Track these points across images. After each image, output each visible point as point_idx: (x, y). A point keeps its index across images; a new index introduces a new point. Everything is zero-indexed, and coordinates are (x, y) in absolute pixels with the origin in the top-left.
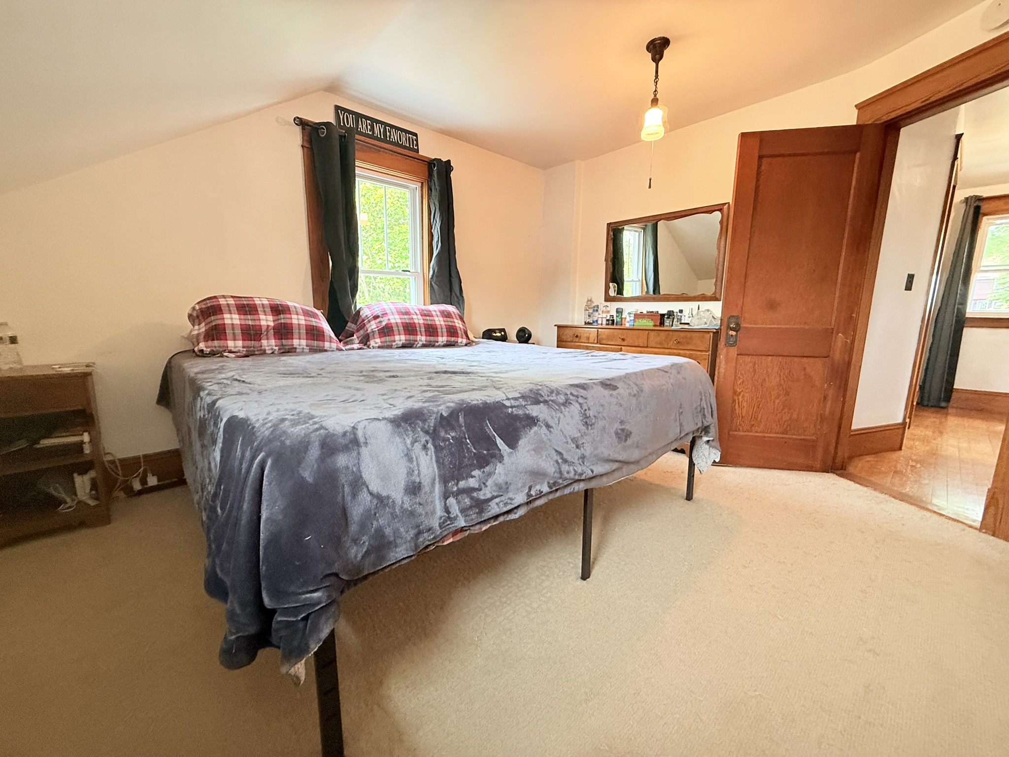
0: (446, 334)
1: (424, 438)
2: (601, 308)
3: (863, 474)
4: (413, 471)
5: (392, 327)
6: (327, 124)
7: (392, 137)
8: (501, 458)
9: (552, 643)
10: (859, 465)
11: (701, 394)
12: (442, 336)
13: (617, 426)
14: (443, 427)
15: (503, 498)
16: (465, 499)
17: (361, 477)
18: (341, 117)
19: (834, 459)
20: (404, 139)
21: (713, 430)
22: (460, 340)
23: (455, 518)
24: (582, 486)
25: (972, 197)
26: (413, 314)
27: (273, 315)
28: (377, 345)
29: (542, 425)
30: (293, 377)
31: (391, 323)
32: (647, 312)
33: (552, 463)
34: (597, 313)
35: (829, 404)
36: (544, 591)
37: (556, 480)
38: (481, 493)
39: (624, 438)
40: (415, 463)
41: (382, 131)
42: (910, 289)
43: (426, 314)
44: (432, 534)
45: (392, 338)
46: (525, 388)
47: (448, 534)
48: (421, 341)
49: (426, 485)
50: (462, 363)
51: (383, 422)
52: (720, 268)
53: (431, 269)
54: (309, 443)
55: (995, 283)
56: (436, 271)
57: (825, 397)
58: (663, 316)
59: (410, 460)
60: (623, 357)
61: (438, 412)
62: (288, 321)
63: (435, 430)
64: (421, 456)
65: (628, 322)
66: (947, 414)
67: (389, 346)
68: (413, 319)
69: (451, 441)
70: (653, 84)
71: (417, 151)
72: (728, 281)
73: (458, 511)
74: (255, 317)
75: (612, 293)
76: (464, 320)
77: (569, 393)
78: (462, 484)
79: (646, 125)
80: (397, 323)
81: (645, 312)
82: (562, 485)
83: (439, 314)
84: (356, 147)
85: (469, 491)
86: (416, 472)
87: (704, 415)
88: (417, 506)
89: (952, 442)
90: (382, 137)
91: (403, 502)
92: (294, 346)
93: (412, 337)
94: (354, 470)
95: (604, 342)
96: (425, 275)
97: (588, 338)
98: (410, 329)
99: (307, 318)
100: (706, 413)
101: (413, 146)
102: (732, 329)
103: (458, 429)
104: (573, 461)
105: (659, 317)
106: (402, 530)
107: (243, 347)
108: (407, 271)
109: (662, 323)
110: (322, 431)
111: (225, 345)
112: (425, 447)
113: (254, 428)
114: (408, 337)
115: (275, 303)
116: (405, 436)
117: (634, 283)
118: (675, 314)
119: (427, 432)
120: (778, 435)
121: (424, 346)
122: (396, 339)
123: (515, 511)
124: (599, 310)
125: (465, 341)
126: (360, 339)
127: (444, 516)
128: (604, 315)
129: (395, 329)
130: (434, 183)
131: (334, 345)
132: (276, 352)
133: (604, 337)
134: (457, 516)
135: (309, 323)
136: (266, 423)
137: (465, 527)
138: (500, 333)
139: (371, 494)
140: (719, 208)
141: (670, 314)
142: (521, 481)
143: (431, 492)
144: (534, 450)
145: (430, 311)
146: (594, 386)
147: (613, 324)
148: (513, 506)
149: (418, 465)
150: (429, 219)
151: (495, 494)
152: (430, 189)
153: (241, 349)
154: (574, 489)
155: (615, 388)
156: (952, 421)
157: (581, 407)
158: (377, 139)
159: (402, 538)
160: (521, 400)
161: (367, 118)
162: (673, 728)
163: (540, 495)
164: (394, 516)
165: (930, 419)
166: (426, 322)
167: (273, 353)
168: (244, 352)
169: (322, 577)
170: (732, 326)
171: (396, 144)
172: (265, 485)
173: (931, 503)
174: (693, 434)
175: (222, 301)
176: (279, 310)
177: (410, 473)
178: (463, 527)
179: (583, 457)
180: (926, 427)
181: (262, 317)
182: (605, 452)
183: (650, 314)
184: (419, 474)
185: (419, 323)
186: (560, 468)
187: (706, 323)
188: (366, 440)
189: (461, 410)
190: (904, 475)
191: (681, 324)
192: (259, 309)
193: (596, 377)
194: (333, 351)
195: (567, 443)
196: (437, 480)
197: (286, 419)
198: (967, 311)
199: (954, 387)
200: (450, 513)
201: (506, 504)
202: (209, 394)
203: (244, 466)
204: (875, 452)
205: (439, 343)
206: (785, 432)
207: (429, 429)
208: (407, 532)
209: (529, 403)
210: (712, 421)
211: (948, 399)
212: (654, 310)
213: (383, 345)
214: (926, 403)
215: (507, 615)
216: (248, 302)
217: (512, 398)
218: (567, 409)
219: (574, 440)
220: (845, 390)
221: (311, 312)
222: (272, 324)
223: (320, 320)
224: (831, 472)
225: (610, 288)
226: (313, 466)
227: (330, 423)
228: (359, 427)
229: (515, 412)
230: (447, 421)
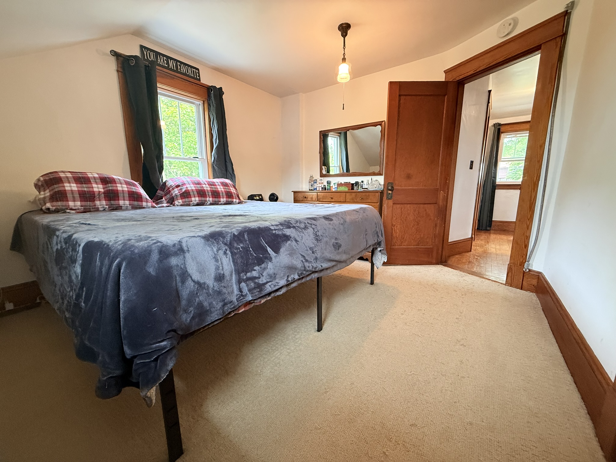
0: (225, 197)
1: (224, 248)
2: (318, 181)
3: (455, 264)
4: (219, 267)
5: (189, 192)
6: (135, 57)
7: (182, 69)
8: (270, 259)
9: (304, 367)
10: (453, 260)
11: (376, 224)
12: (223, 198)
13: (333, 241)
14: (236, 241)
15: (273, 283)
16: (251, 283)
17: (187, 271)
18: (145, 53)
19: (441, 258)
20: (190, 72)
21: (383, 244)
22: (234, 200)
23: (246, 295)
24: (316, 275)
25: (496, 124)
26: (203, 184)
27: (102, 185)
28: (180, 204)
29: (293, 240)
30: (126, 221)
31: (188, 190)
32: (344, 183)
33: (299, 262)
34: (316, 184)
35: (438, 228)
36: (297, 340)
37: (302, 272)
38: (260, 280)
39: (337, 248)
40: (220, 262)
41: (174, 65)
42: (472, 169)
43: (211, 184)
44: (233, 304)
45: (190, 199)
46: (282, 220)
47: (242, 305)
48: (209, 201)
49: (227, 276)
50: (239, 211)
51: (198, 238)
52: (382, 157)
53: (213, 157)
54: (151, 251)
55: (508, 170)
56: (216, 158)
57: (436, 225)
58: (353, 184)
59: (217, 261)
60: (333, 206)
61: (231, 233)
62: (115, 188)
63: (230, 243)
64: (223, 258)
65: (334, 189)
66: (490, 233)
67: (187, 204)
68: (203, 187)
69: (241, 249)
70: (343, 49)
71: (199, 80)
72: (387, 164)
73: (247, 291)
74: (89, 185)
75: (324, 172)
76: (236, 187)
77: (306, 222)
78: (249, 275)
79: (340, 73)
80: (192, 190)
81: (343, 183)
82: (306, 275)
83: (220, 184)
84: (157, 73)
85: (253, 279)
86: (221, 268)
87: (378, 236)
88: (223, 288)
89: (493, 246)
90: (175, 69)
91: (214, 286)
92: (120, 205)
93: (203, 199)
94: (182, 267)
95: (322, 200)
96: (209, 160)
97: (312, 198)
98: (201, 193)
99: (129, 187)
100: (379, 235)
101: (196, 76)
102: (390, 190)
103: (245, 243)
104: (311, 260)
105: (351, 185)
106: (214, 303)
107: (82, 206)
108: (196, 158)
109: (353, 189)
110: (159, 244)
111: (68, 205)
112: (225, 253)
113: (108, 245)
114: (200, 198)
115: (104, 176)
116: (212, 246)
117: (336, 168)
118: (359, 183)
119: (226, 244)
120: (415, 247)
121: (211, 204)
122: (192, 200)
123: (280, 290)
124: (317, 182)
125: (237, 201)
126: (167, 200)
127: (240, 294)
128: (320, 185)
129: (191, 193)
130: (212, 102)
131: (150, 204)
132: (106, 209)
133: (321, 197)
134: (247, 294)
135: (130, 190)
136: (117, 242)
137: (252, 300)
138: (259, 197)
139: (194, 281)
140: (380, 123)
141: (357, 183)
142: (283, 272)
143: (230, 280)
144: (289, 254)
145: (214, 182)
146: (320, 219)
147: (325, 190)
148: (279, 287)
149: (222, 263)
150: (210, 124)
151: (268, 280)
152: (209, 105)
153: (80, 207)
154: (312, 277)
155: (331, 220)
156: (493, 236)
157: (314, 230)
158: (171, 69)
159: (214, 308)
160: (280, 226)
161: (164, 55)
162: (372, 397)
163: (294, 281)
164: (208, 294)
165: (483, 236)
166: (212, 189)
167: (104, 210)
168: (82, 210)
169: (166, 332)
170: (389, 188)
171: (185, 74)
172: (122, 279)
173: (485, 275)
174: (373, 246)
175: (62, 175)
176: (107, 181)
177: (217, 268)
178: (250, 301)
179: (316, 259)
180: (482, 240)
181: (94, 185)
182: (328, 255)
183: (346, 183)
184: (223, 269)
185: (207, 190)
186: (304, 265)
187: (376, 188)
188: (188, 248)
189: (245, 231)
190: (473, 263)
191: (363, 188)
192: (91, 180)
193: (320, 214)
194: (149, 208)
195: (307, 250)
196: (234, 272)
197: (131, 239)
198: (497, 181)
199: (493, 220)
200: (243, 292)
201: (275, 286)
202: (63, 232)
203: (104, 270)
204: (460, 253)
205: (221, 202)
206: (418, 245)
207: (227, 242)
208: (217, 304)
209: (285, 228)
210: (382, 239)
211: (490, 226)
212: (348, 181)
213: (184, 203)
214: (481, 228)
215: (277, 356)
216: (82, 176)
217: (275, 225)
218: (306, 231)
219: (311, 249)
220: (445, 222)
221: (131, 182)
222: (102, 190)
223: (138, 188)
224: (440, 264)
225: (323, 169)
226: (155, 264)
227: (164, 239)
228: (183, 241)
229: (277, 233)
230: (238, 237)
